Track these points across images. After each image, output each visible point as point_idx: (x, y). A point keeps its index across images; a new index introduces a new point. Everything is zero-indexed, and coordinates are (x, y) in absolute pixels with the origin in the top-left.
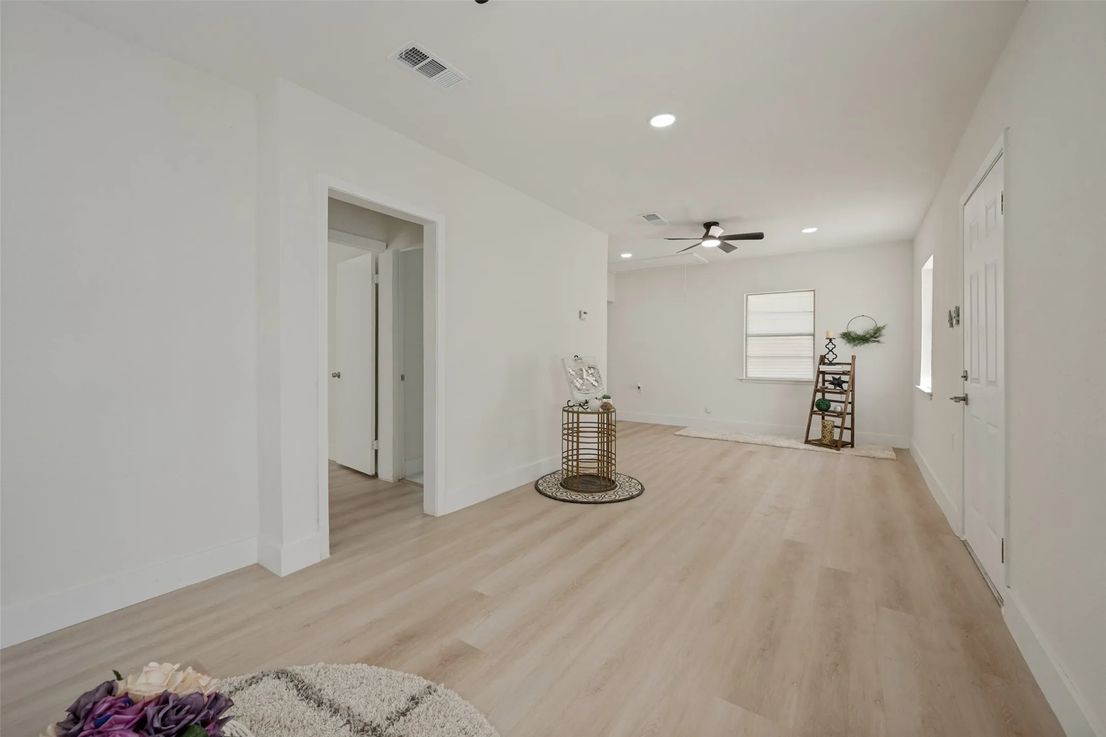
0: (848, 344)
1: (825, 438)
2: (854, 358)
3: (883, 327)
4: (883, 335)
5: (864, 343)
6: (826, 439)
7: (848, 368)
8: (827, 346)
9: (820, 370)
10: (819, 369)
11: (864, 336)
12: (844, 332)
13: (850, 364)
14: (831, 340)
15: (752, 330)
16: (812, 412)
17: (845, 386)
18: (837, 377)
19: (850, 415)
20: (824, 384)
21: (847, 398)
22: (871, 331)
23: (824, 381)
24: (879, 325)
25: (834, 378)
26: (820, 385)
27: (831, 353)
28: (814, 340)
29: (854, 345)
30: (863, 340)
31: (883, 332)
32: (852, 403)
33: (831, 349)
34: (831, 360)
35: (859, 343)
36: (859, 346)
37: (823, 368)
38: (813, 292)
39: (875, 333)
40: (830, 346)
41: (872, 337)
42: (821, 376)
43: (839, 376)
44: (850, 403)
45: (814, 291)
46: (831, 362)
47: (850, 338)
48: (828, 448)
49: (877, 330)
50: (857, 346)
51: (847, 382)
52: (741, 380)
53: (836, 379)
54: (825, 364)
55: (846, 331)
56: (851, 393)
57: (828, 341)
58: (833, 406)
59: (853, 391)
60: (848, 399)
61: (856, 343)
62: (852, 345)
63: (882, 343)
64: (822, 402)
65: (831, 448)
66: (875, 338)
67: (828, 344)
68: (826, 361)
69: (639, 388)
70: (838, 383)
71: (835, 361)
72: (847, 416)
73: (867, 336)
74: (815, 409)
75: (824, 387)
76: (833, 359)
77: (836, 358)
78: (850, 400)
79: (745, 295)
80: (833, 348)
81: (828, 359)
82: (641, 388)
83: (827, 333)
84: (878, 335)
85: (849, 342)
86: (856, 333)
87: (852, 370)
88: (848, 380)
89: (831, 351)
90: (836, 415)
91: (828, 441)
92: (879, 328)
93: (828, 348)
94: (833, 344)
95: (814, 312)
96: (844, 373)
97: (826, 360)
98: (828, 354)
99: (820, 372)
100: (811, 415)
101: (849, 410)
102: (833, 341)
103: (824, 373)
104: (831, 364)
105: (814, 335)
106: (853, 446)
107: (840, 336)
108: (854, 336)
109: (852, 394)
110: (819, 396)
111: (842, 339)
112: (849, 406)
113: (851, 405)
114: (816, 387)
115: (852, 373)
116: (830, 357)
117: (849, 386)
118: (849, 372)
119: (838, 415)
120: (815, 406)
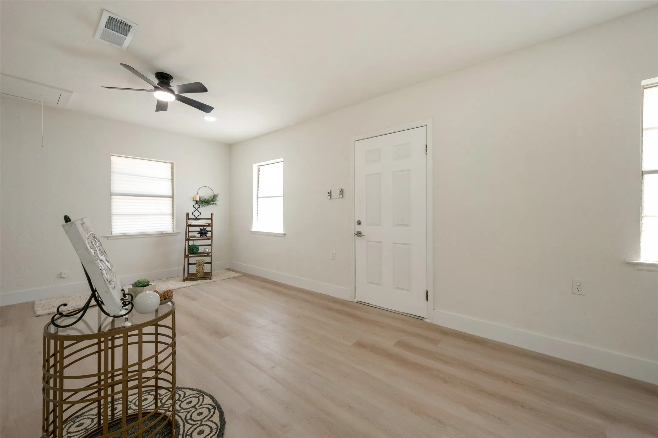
7: (209, 222)
28: (173, 201)
33: (197, 208)
46: (196, 217)
48: (203, 279)
58: (201, 249)
65: (206, 279)
71: (199, 217)
76: (198, 215)
77: (200, 215)
89: (197, 210)
90: (207, 255)
93: (195, 208)
104: (196, 219)
105: (172, 197)
119: (208, 255)
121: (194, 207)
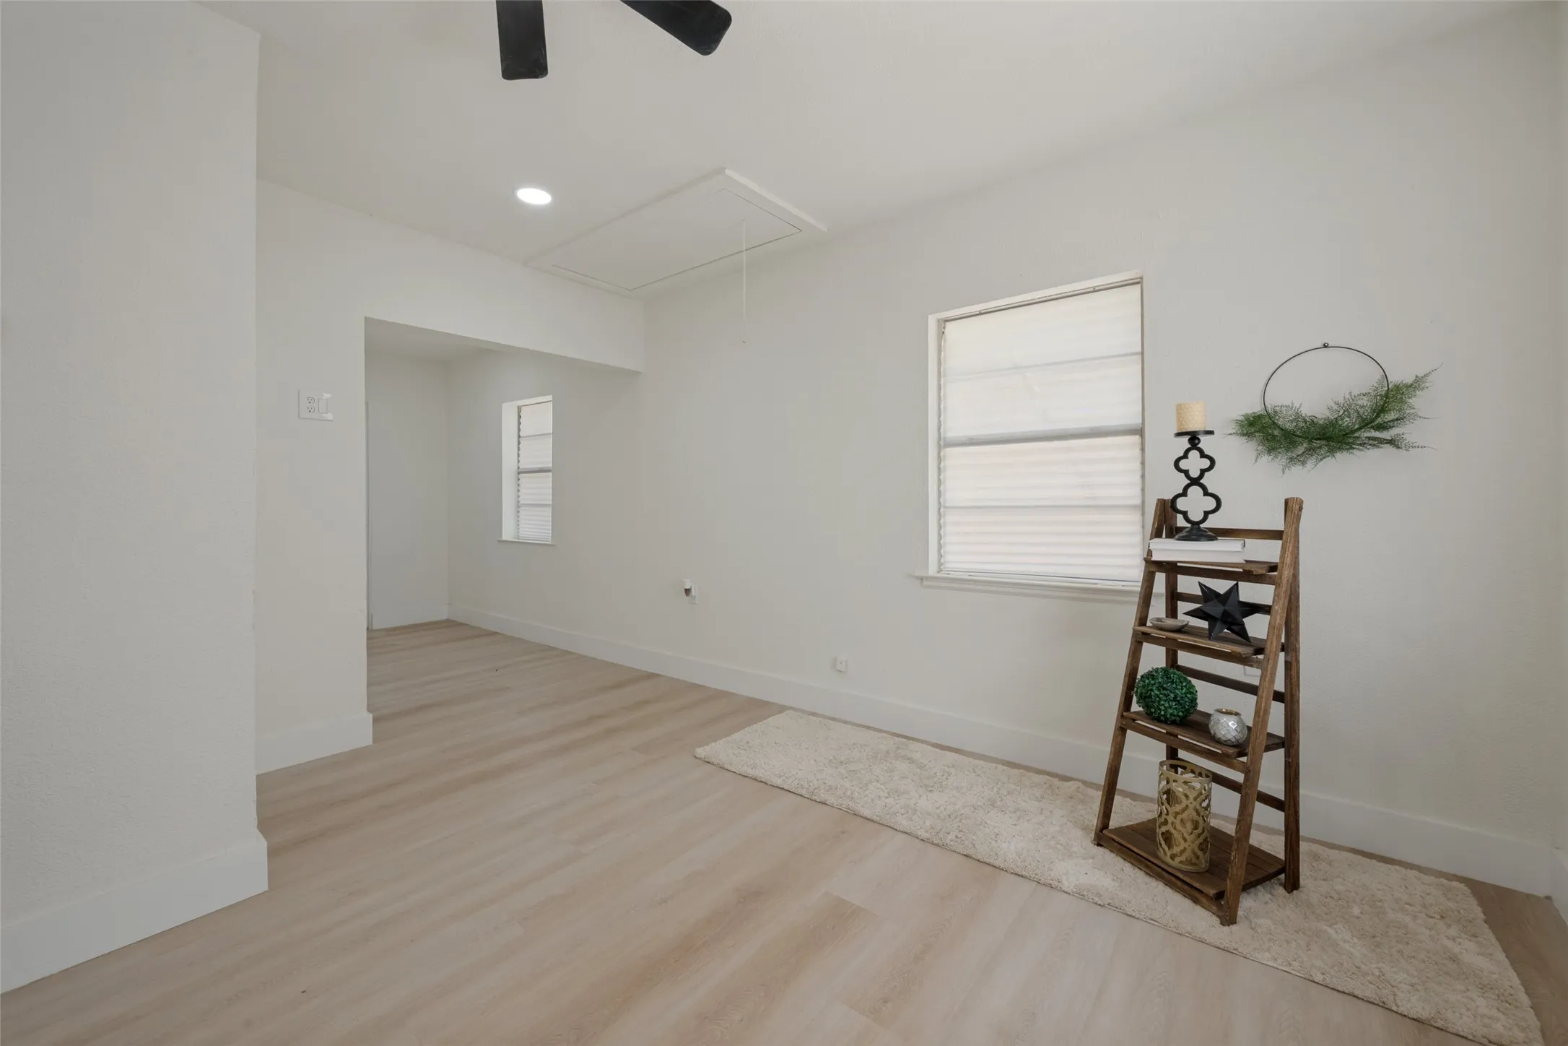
0: (1265, 459)
1: (1170, 847)
2: (1292, 509)
3: (1417, 385)
4: (1415, 416)
5: (1332, 451)
6: (1176, 850)
7: (1268, 551)
8: (1183, 464)
9: (1155, 558)
10: (1150, 553)
11: (1333, 424)
12: (1249, 411)
13: (1276, 535)
14: (1194, 438)
15: (957, 427)
16: (1125, 724)
17: (1257, 626)
18: (1221, 586)
19: (1281, 752)
20: (1172, 612)
21: (1268, 676)
22: (1364, 401)
23: (1174, 597)
24: (1396, 377)
25: (1208, 594)
26: (1158, 609)
27: (1195, 491)
29: (1291, 459)
30: (1329, 439)
31: (1418, 402)
32: (1288, 698)
34: (1196, 516)
35: (1311, 451)
36: (1310, 463)
37: (1169, 550)
38: (1137, 288)
39: (1382, 410)
40: (1194, 464)
41: (1366, 424)
42: (1160, 579)
43: (1230, 584)
44: (1278, 697)
45: (1138, 282)
47: (1276, 432)
49: (1387, 396)
50: (1304, 463)
51: (1264, 609)
52: (922, 579)
53: (1217, 595)
54: (1173, 532)
55: (1258, 409)
56: (1282, 655)
57: (1184, 443)
59: (1290, 647)
60: (1272, 681)
61: (1300, 450)
62: (1282, 459)
63: (1409, 447)
64: (1161, 687)
66: (1381, 427)
67: (1185, 456)
68: (1181, 521)
69: (688, 591)
70: (1225, 614)
71: (1212, 522)
72: (1267, 757)
73: (1347, 422)
74: (1135, 707)
75: (1171, 622)
76: (1207, 514)
78: (1280, 685)
79: (932, 321)
80: (1203, 472)
81: (1185, 514)
82: (693, 593)
83: (1180, 409)
84: (1392, 416)
85: (1271, 450)
86: (1298, 415)
87: (1288, 560)
88: (1268, 601)
89: (1195, 482)
91: (1183, 858)
92: (1397, 388)
94: (1203, 455)
95: (1142, 353)
96: (1249, 573)
97: (1180, 517)
98: (1184, 494)
99: (1153, 566)
100: (1121, 731)
101: (1276, 724)
102: (1205, 443)
103: (1172, 569)
104: (1196, 532)
106: (1293, 884)
107: (1233, 428)
108: (1289, 426)
109: (1288, 665)
110: (1154, 658)
111: (1244, 439)
112: (1277, 710)
113: (1282, 706)
114: (1142, 621)
115: (1286, 573)
116: (1194, 504)
117: (1271, 627)
118: (1273, 568)
120: (1135, 699)
121: (1180, 470)
